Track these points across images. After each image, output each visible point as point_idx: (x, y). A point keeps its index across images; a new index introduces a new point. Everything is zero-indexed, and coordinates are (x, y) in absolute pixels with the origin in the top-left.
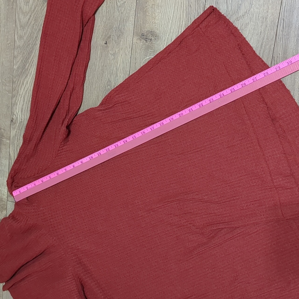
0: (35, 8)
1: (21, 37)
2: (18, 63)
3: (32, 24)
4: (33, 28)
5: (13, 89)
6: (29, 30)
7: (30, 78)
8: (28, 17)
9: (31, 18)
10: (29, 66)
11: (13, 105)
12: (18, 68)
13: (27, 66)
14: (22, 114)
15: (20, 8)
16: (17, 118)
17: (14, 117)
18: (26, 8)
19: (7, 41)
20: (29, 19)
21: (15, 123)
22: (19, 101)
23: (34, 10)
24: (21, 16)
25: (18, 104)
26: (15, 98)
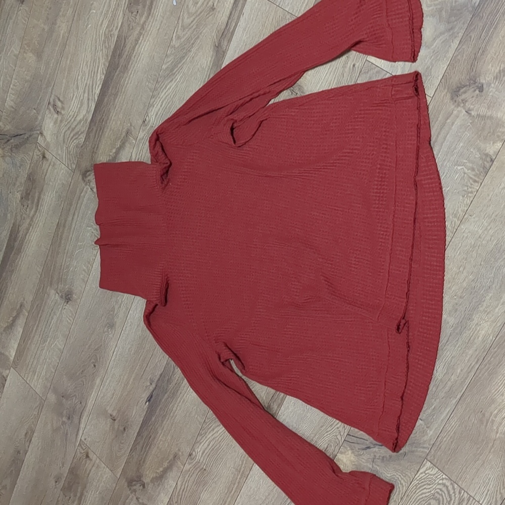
0: (201, 13)
1: (179, 38)
2: (168, 64)
3: (193, 28)
4: (193, 32)
5: (155, 89)
6: (189, 33)
7: (174, 85)
8: (192, 19)
9: (195, 22)
10: (177, 71)
11: (151, 105)
12: (166, 69)
13: (175, 70)
14: (155, 119)
15: (188, 6)
16: (149, 121)
17: (147, 119)
18: (193, 9)
19: (165, 36)
20: (192, 22)
21: (146, 125)
22: (157, 104)
23: (199, 15)
24: (186, 16)
25: (155, 106)
26: (154, 99)
